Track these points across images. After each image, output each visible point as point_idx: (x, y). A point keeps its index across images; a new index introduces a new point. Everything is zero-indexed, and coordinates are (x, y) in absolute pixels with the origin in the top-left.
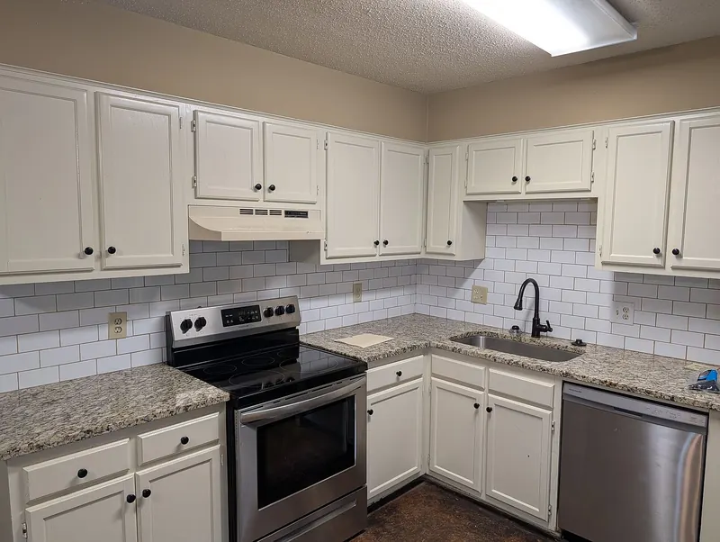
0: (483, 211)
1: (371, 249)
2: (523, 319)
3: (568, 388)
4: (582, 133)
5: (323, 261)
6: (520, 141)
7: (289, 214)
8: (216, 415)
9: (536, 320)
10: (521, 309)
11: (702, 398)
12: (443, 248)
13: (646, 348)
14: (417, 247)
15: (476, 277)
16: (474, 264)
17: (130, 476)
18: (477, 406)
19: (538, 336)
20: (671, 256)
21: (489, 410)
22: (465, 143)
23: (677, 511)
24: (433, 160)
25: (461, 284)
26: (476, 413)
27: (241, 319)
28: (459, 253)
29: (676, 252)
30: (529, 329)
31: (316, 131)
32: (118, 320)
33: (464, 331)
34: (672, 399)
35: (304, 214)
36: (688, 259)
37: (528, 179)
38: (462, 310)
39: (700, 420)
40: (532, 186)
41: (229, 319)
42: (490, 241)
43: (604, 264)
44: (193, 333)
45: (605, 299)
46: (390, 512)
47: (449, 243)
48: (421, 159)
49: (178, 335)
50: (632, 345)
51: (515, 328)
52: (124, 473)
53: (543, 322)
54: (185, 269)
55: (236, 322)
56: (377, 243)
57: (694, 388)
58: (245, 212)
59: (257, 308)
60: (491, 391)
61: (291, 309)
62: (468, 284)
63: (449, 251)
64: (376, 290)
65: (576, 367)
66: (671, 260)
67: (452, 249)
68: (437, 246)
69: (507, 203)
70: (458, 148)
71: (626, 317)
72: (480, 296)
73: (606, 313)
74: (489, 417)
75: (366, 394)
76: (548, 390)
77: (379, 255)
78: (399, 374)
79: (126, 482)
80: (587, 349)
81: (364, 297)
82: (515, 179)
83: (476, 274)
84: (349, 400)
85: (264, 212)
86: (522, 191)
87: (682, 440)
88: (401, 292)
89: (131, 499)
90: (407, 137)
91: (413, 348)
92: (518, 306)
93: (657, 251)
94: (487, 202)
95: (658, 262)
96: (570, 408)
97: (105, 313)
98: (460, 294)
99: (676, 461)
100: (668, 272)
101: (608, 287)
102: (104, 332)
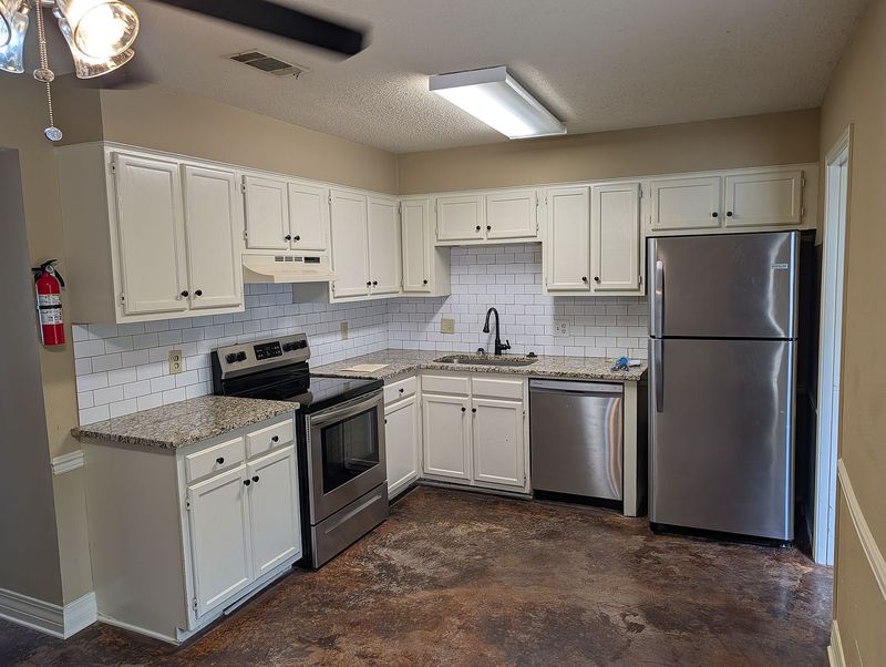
0: (449, 254)
1: (364, 289)
2: (486, 342)
3: (533, 383)
4: (529, 192)
5: (332, 301)
6: (480, 196)
7: (308, 260)
8: (290, 420)
9: (498, 341)
10: (488, 331)
11: (619, 374)
12: (419, 286)
13: (579, 353)
14: (396, 286)
15: (444, 311)
16: (442, 300)
17: (243, 466)
18: (463, 409)
19: (500, 354)
20: (593, 282)
21: (474, 410)
22: (433, 197)
23: (607, 453)
24: (405, 211)
25: (432, 317)
26: (463, 415)
27: (268, 354)
28: (433, 290)
29: (596, 279)
30: (492, 349)
31: (322, 189)
32: (176, 357)
33: (440, 356)
34: (602, 377)
35: (316, 260)
36: (605, 284)
37: (489, 228)
38: (433, 341)
39: (618, 389)
40: (492, 234)
41: (260, 353)
42: (454, 280)
43: (549, 291)
44: (237, 366)
45: (548, 320)
46: (400, 507)
47: (425, 282)
48: (395, 210)
49: (226, 368)
50: (570, 352)
51: (480, 350)
52: (239, 464)
53: (503, 342)
54: (242, 309)
55: (266, 357)
56: (369, 284)
57: (614, 370)
58: (279, 259)
59: (277, 344)
60: (474, 396)
61: (303, 344)
62: (437, 318)
63: (425, 289)
64: (358, 328)
65: (536, 367)
66: (594, 285)
67: (428, 287)
68: (414, 285)
69: (468, 247)
70: (428, 200)
71: (564, 332)
72: (448, 327)
73: (550, 330)
74: (474, 416)
75: (383, 406)
76: (517, 387)
77: (370, 294)
78: (402, 391)
79: (242, 471)
80: (539, 358)
81: (350, 335)
82: (478, 228)
83: (444, 308)
84: (374, 410)
85: (289, 259)
86: (484, 238)
87: (606, 404)
88: (376, 330)
89: (247, 483)
90: (384, 191)
91: (409, 369)
92: (486, 330)
93: (584, 279)
94: (450, 247)
95: (586, 287)
96: (535, 396)
97: (166, 351)
98: (430, 327)
99: (604, 418)
100: (592, 293)
101: (549, 309)
102: (166, 368)
